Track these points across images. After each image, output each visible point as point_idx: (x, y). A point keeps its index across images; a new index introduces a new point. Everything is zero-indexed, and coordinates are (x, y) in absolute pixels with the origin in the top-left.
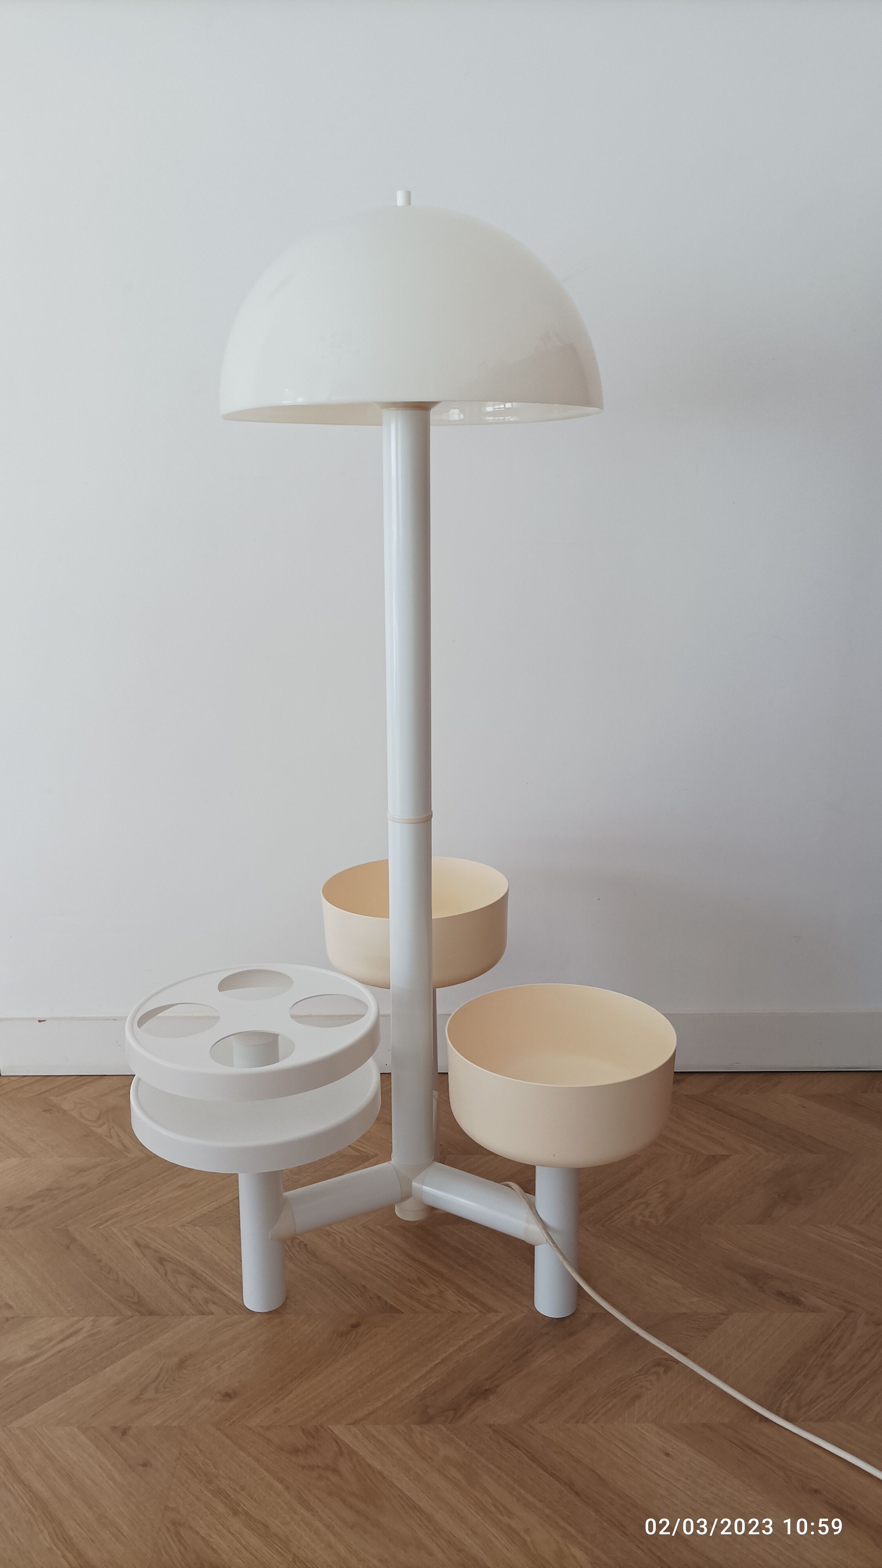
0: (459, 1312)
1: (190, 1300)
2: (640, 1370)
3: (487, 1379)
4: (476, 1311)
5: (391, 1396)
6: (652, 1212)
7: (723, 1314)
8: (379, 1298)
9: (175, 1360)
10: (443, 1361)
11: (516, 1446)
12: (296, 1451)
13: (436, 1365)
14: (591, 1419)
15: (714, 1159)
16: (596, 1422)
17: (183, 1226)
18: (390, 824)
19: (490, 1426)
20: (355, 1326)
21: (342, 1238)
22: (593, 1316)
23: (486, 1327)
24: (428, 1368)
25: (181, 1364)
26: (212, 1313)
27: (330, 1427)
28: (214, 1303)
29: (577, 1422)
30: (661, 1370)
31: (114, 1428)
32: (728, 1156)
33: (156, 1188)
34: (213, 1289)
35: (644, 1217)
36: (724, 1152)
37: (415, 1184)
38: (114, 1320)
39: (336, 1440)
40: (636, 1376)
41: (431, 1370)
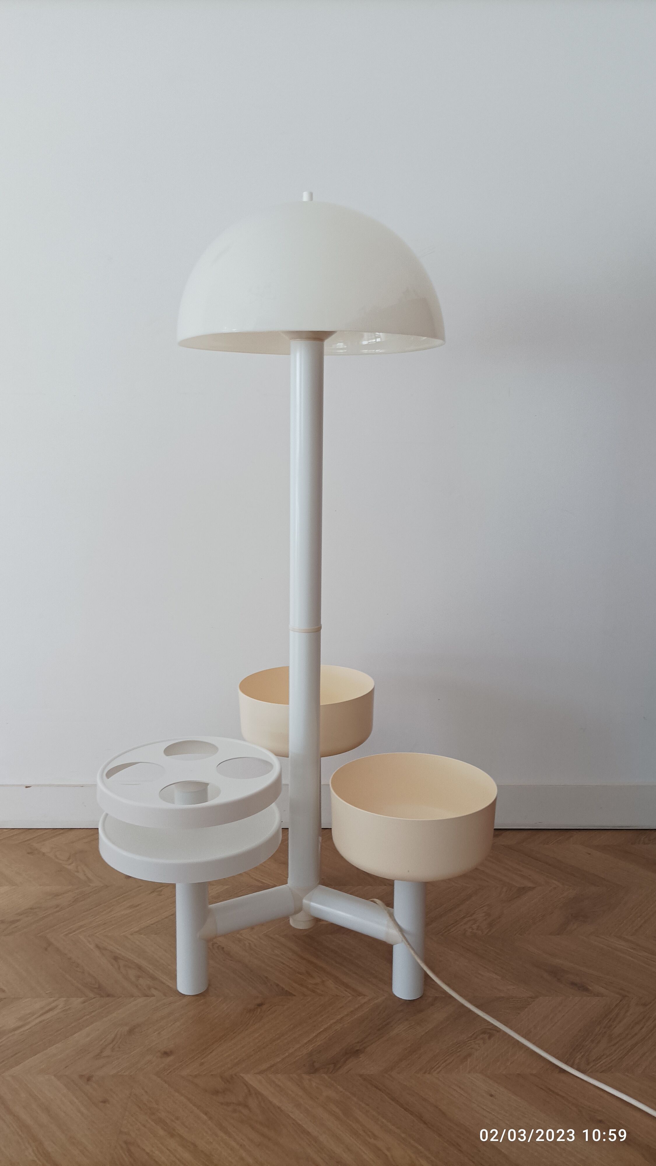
0: (337, 996)
1: (137, 986)
2: (471, 1037)
3: (358, 1042)
4: (349, 995)
5: (287, 1054)
6: (478, 926)
7: (531, 998)
8: (278, 985)
9: (126, 1028)
10: (325, 1030)
11: (380, 1090)
12: (216, 1092)
13: (320, 1033)
14: (435, 1071)
15: (522, 891)
16: (438, 1073)
17: (132, 934)
18: (291, 633)
19: (361, 1076)
20: (260, 1005)
21: (249, 944)
22: (436, 998)
23: (357, 1006)
24: (314, 1035)
25: (131, 1031)
26: (153, 996)
27: (242, 1075)
28: (156, 989)
29: (425, 1073)
30: (486, 1036)
31: (81, 1076)
32: (534, 888)
33: (112, 908)
34: (153, 978)
35: (473, 929)
36: (530, 885)
37: (305, 901)
38: (81, 1000)
39: (246, 1084)
40: (469, 1041)
41: (316, 1036)
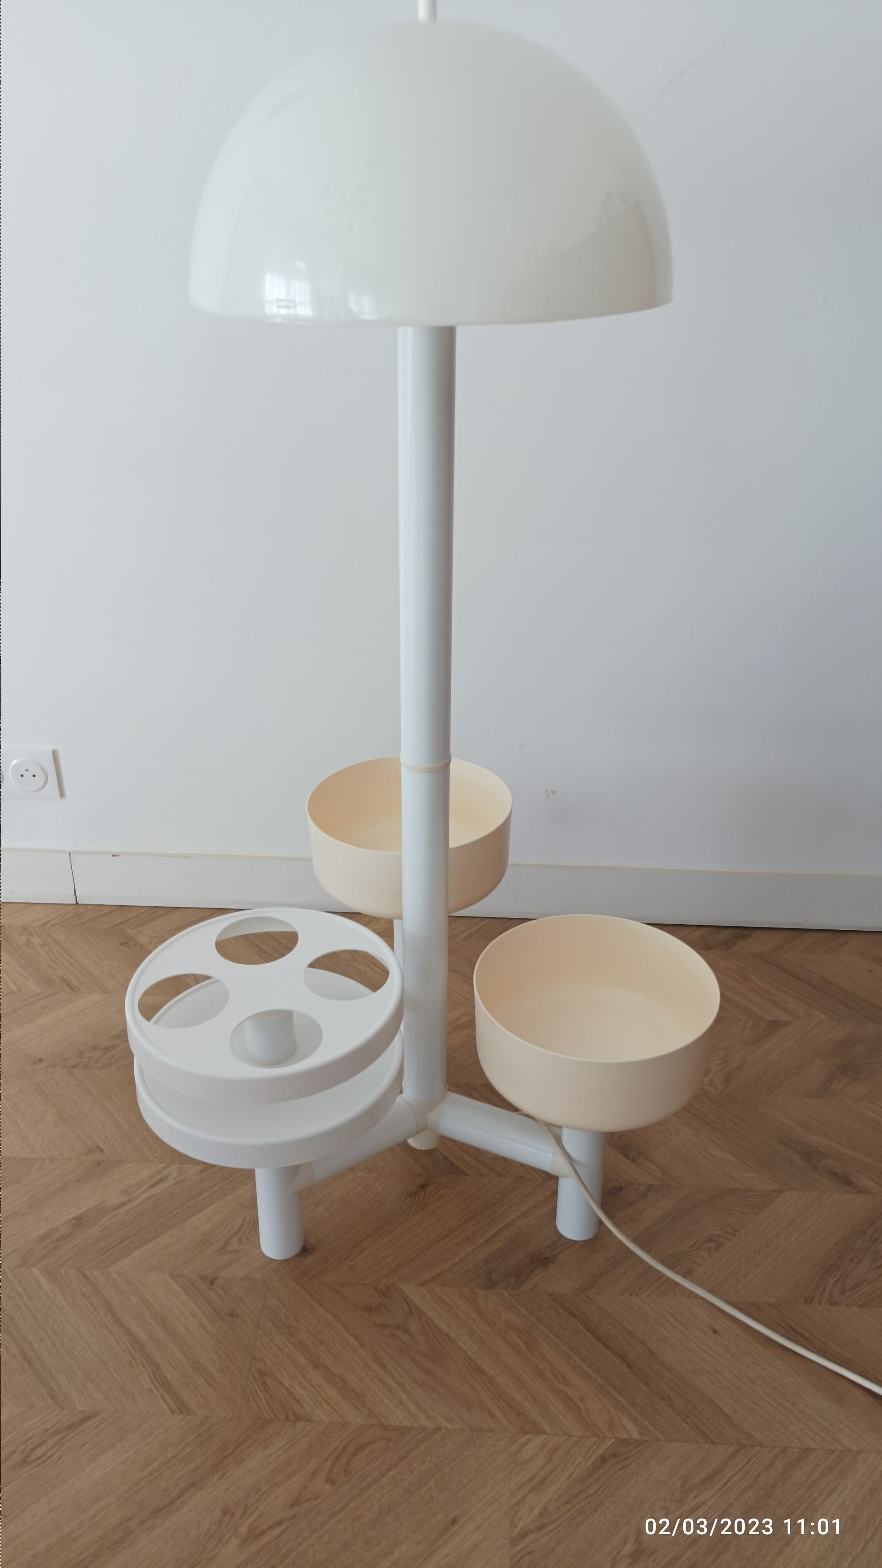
0: (522, 1177)
2: (693, 1246)
3: (548, 1247)
5: (457, 1259)
6: (711, 1080)
7: (775, 1191)
8: (446, 1158)
10: (506, 1227)
11: (574, 1316)
12: (369, 1309)
13: (500, 1230)
14: (645, 1292)
15: (775, 1025)
16: (649, 1295)
19: (550, 1294)
20: (423, 1186)
22: (650, 1187)
23: (547, 1194)
24: (492, 1233)
27: (401, 1286)
29: (632, 1294)
30: (713, 1246)
31: (203, 1278)
32: (791, 1022)
36: (785, 1017)
39: (406, 1300)
40: (689, 1251)
41: (495, 1235)
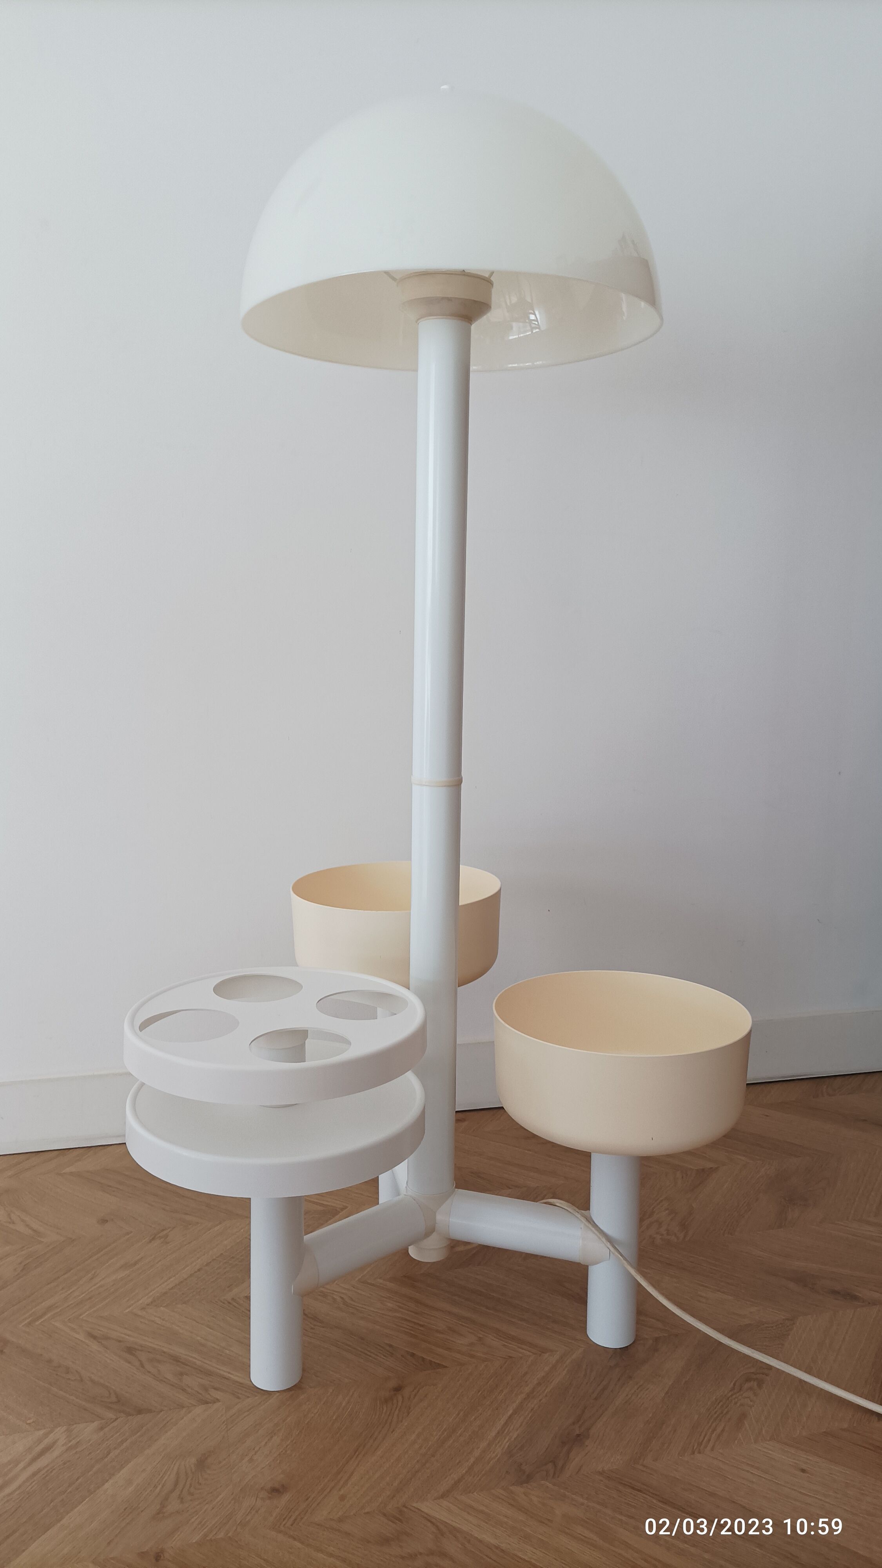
0: (511, 1357)
1: (184, 1390)
2: (733, 1389)
3: (574, 1423)
4: (529, 1353)
5: (472, 1460)
6: (668, 1230)
7: (788, 1319)
8: (413, 1355)
9: (193, 1460)
10: (515, 1412)
11: (639, 1490)
12: (386, 1540)
13: (510, 1417)
14: (706, 1447)
15: (703, 1174)
16: (712, 1449)
17: (143, 1309)
19: (601, 1473)
20: (398, 1389)
21: (342, 1298)
22: (657, 1340)
23: (547, 1369)
24: (502, 1422)
25: (202, 1464)
26: (218, 1400)
27: (414, 1505)
28: (216, 1389)
29: (693, 1453)
30: (754, 1384)
31: (143, 1554)
32: (717, 1168)
33: (93, 1272)
34: (209, 1373)
35: (662, 1235)
36: (709, 1165)
37: (439, 1217)
38: (95, 1424)
39: (428, 1518)
40: (732, 1395)
41: (506, 1424)
